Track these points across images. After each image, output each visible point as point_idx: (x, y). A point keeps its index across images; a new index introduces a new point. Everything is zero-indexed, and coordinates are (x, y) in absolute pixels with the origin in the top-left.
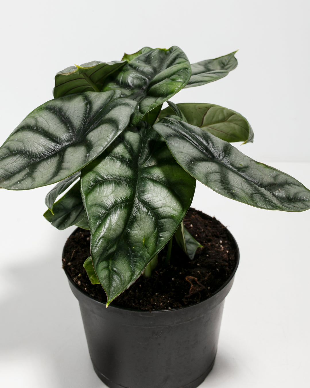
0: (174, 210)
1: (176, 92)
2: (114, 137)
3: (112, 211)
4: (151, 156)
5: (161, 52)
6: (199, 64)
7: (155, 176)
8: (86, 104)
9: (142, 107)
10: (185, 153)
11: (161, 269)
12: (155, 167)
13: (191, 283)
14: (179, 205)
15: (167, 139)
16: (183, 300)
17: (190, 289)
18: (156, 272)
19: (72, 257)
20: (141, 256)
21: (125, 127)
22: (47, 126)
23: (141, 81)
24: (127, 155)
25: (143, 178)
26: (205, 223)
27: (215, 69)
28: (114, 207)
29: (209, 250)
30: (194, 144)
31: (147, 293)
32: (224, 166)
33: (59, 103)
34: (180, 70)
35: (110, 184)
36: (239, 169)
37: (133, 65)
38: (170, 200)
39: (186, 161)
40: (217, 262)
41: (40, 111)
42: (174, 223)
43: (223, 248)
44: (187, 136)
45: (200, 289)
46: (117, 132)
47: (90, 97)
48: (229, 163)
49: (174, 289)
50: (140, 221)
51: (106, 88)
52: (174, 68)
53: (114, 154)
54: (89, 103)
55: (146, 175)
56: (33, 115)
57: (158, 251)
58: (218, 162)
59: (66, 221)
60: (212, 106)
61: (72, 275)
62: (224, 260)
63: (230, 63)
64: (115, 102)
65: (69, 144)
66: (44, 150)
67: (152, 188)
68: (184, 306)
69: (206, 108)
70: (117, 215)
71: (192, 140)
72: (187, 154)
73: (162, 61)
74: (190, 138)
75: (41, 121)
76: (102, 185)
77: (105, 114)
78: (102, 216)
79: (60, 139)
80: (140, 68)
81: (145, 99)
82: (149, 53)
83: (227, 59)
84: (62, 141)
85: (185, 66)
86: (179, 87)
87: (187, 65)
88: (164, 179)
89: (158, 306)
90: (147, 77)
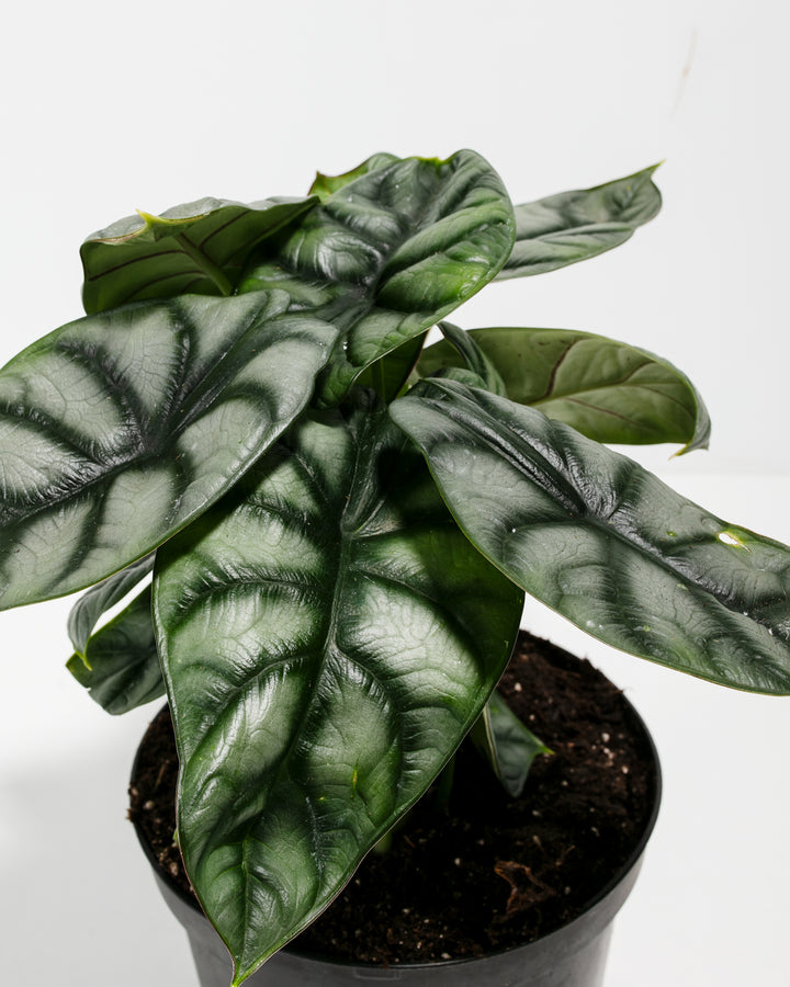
0: (454, 680)
1: (464, 298)
2: (261, 442)
3: (249, 688)
4: (382, 502)
5: (424, 169)
6: (544, 204)
7: (396, 566)
8: (180, 336)
9: (355, 345)
10: (490, 499)
11: (420, 831)
12: (395, 537)
13: (511, 882)
14: (468, 663)
15: (430, 450)
16: (486, 930)
17: (509, 901)
18: (407, 839)
19: (159, 781)
20: (347, 826)
21: (298, 412)
22: (57, 406)
23: (358, 260)
24: (305, 502)
25: (354, 573)
26: (558, 679)
27: (592, 219)
28: (258, 673)
29: (569, 764)
30: (520, 467)
31: (378, 906)
32: (616, 538)
33: (96, 333)
34: (480, 225)
35: (248, 595)
36: (667, 548)
37: (336, 210)
38: (441, 648)
39: (491, 526)
40: (593, 805)
41: (38, 355)
42: (452, 721)
43: (611, 756)
44: (499, 439)
45: (539, 899)
46: (272, 427)
47: (192, 314)
48: (631, 529)
49: (459, 895)
50: (343, 715)
51: (251, 283)
52: (460, 219)
53: (262, 499)
54: (187, 331)
55: (364, 565)
56: (16, 369)
57: (402, 812)
58: (597, 523)
59: (132, 685)
60: (579, 337)
61: (154, 842)
62: (615, 799)
63: (638, 199)
64: (268, 328)
65: (127, 463)
66: (45, 482)
67: (384, 608)
68: (490, 949)
69: (563, 342)
70: (265, 701)
71: (515, 453)
72: (497, 501)
73: (426, 197)
74: (509, 447)
75: (42, 387)
76: (219, 601)
77: (237, 369)
78: (220, 704)
79: (96, 445)
80: (356, 220)
81: (368, 319)
82: (386, 173)
83: (629, 189)
84: (105, 452)
85: (496, 213)
86: (474, 282)
87: (502, 210)
88: (423, 578)
89: (409, 951)
90: (376, 248)
